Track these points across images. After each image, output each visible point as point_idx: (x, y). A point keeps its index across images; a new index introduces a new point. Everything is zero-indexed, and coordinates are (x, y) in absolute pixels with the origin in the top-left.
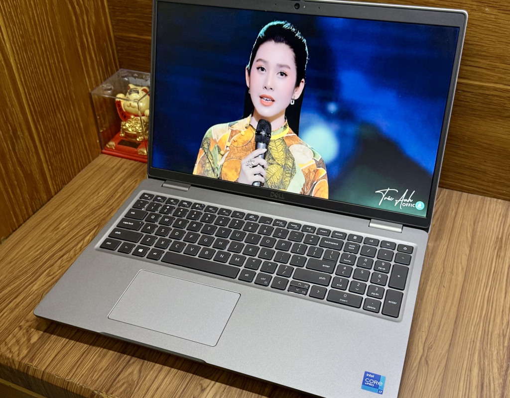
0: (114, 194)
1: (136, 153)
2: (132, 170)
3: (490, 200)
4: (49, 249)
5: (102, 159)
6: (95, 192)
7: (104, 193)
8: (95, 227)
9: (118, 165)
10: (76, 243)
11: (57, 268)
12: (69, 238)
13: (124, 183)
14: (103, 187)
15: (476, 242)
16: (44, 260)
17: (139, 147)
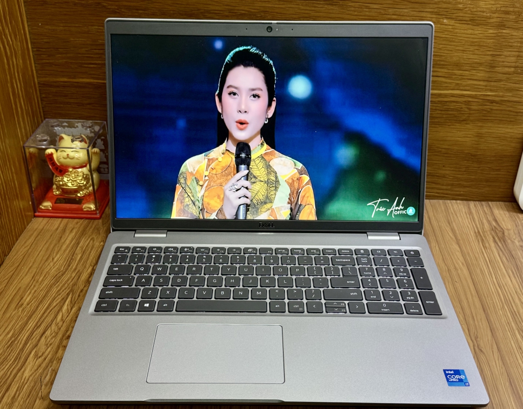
0: (73, 256)
1: (82, 210)
2: (81, 229)
3: (451, 203)
4: (22, 328)
5: (38, 224)
6: (48, 259)
7: (59, 259)
8: (68, 295)
9: (62, 226)
10: (53, 316)
11: (44, 347)
12: (41, 313)
13: (78, 244)
14: (55, 252)
16: (23, 342)
17: (83, 202)
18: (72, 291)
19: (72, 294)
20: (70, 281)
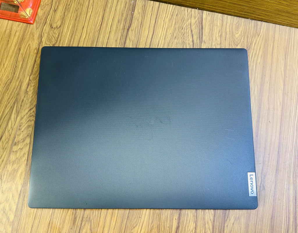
9: (8, 28)
10: (6, 122)
13: (20, 49)
15: (287, 76)
18: (16, 100)
19: (17, 103)
20: (15, 90)
